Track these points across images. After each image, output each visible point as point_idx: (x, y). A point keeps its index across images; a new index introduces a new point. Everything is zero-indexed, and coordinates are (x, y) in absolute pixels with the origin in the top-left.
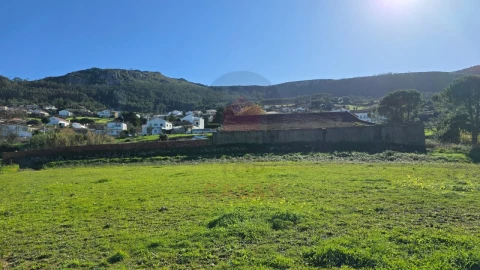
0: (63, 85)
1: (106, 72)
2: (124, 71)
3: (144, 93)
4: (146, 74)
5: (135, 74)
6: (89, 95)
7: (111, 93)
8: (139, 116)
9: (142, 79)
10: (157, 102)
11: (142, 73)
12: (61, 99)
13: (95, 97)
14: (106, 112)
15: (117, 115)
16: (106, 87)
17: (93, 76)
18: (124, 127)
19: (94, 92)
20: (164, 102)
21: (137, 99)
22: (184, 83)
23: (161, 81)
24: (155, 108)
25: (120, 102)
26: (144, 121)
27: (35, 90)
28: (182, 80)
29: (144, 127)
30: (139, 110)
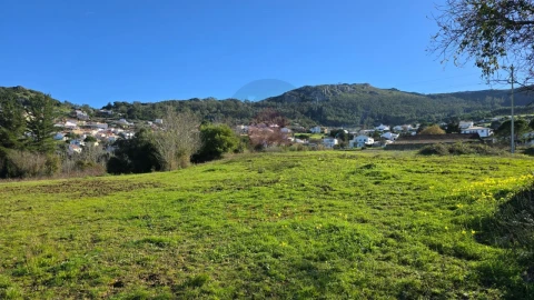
0: (280, 104)
1: (316, 89)
2: (332, 86)
3: (352, 107)
4: (354, 86)
5: (343, 88)
6: (302, 113)
7: (320, 110)
8: (346, 132)
9: (350, 92)
10: (365, 116)
11: (350, 86)
12: (280, 118)
13: (307, 114)
14: (318, 129)
15: (327, 131)
16: (316, 104)
17: (305, 94)
18: (336, 142)
19: (306, 110)
20: (373, 117)
21: (344, 114)
22: (395, 93)
23: (371, 92)
24: (362, 123)
25: (329, 118)
26: (351, 137)
27: (260, 110)
28: (394, 89)
29: (351, 142)
30: (346, 125)
